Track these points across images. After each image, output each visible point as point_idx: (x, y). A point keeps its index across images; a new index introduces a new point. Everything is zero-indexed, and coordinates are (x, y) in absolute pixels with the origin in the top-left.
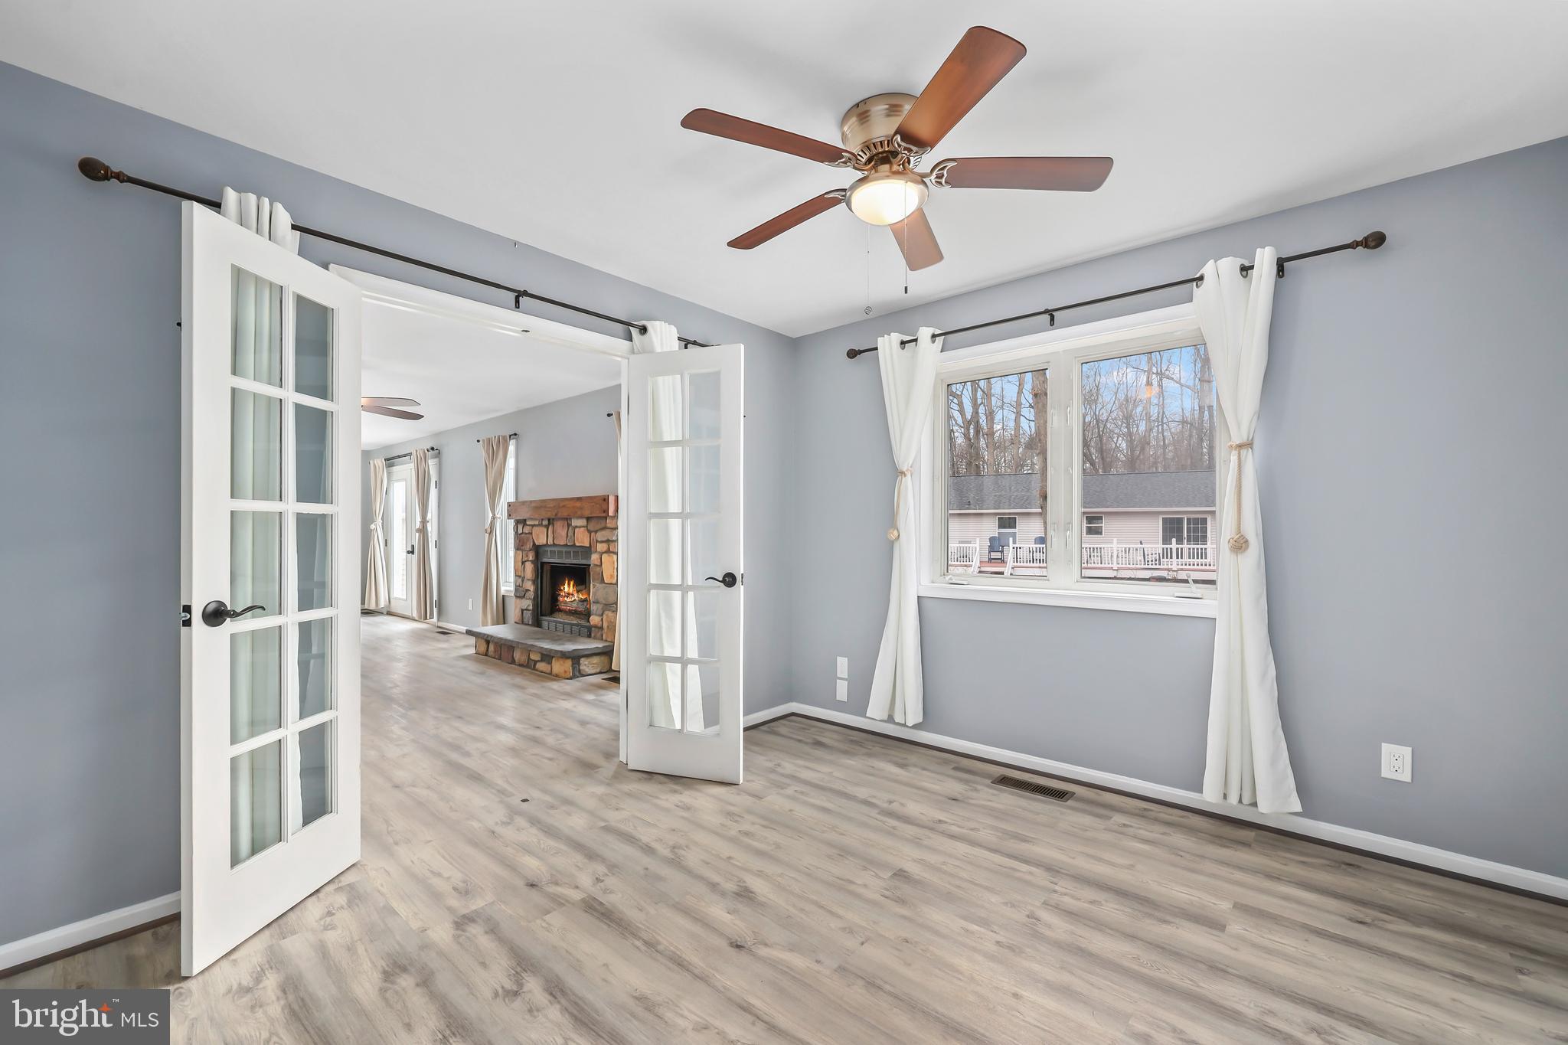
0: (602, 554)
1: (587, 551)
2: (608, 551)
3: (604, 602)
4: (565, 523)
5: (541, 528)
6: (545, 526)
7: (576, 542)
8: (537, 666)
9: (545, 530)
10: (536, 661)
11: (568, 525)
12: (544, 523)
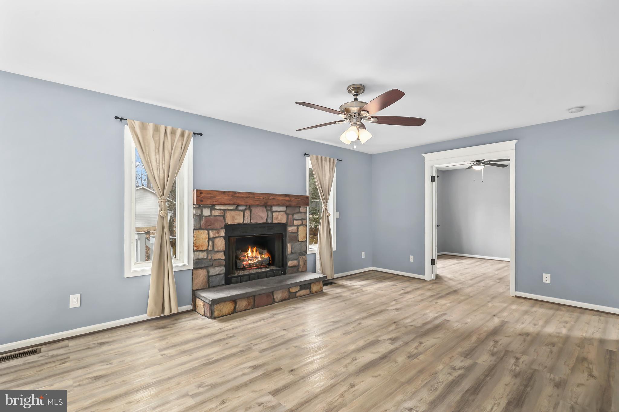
0: (298, 226)
1: (284, 226)
2: (302, 225)
3: (299, 252)
4: (265, 209)
5: (237, 212)
6: (242, 210)
7: (274, 220)
8: (298, 294)
9: (242, 213)
10: (296, 292)
11: (267, 210)
12: (240, 208)
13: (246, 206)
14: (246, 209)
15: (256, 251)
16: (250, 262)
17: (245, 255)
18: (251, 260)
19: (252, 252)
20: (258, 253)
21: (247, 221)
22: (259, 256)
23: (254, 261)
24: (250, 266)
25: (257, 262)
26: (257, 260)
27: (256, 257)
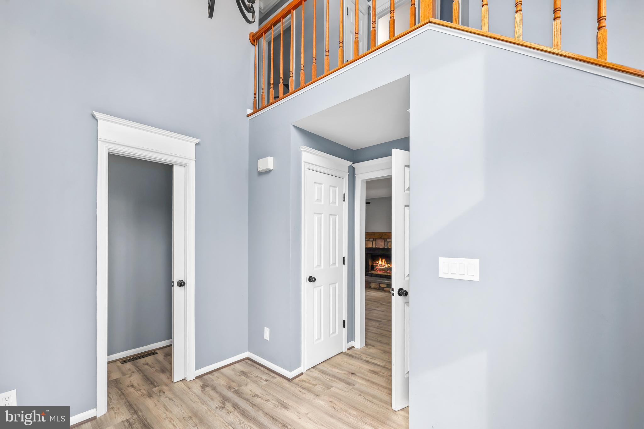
4: (383, 240)
5: (369, 242)
6: (371, 241)
7: (389, 247)
8: (385, 289)
9: (371, 242)
10: (384, 288)
11: (385, 241)
12: (370, 240)
13: (373, 239)
14: (373, 240)
15: (385, 261)
16: (380, 267)
17: (377, 263)
18: (381, 266)
19: (382, 261)
20: (386, 263)
21: (374, 246)
22: (386, 265)
23: (383, 267)
24: (380, 269)
25: (385, 268)
26: (385, 267)
27: (384, 265)
